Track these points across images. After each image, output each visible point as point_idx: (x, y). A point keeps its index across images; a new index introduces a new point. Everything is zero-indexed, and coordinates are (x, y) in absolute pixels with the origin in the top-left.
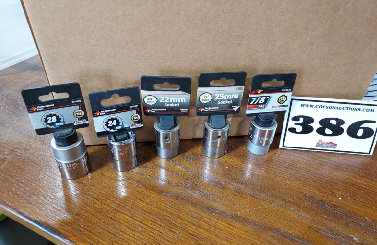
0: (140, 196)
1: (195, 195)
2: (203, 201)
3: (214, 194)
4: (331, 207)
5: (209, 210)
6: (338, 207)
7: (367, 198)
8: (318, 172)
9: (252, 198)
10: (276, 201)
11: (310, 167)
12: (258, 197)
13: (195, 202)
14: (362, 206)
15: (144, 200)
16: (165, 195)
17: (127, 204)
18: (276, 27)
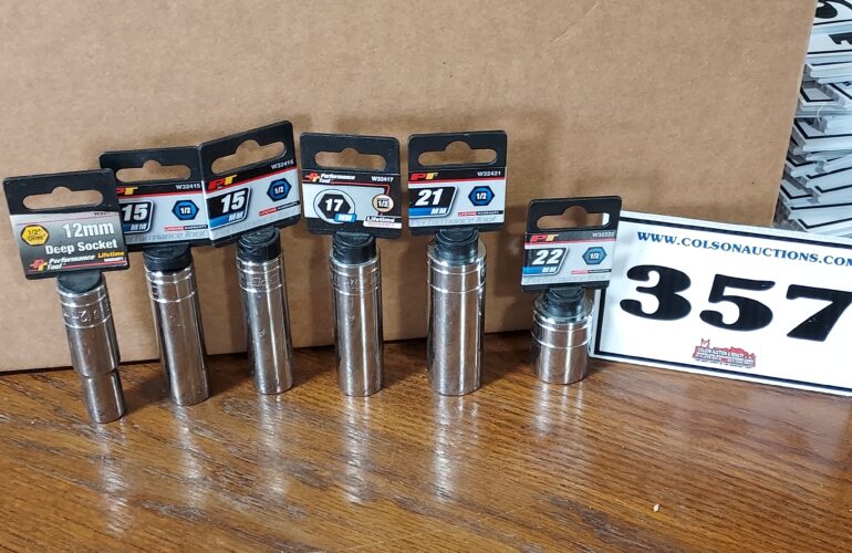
0: (77, 514)
1: (239, 506)
2: (258, 521)
3: (294, 504)
4: (622, 530)
5: (271, 544)
6: (643, 529)
7: (738, 504)
8: (618, 437)
9: (402, 511)
10: (466, 516)
11: (599, 424)
12: (419, 509)
13: (236, 525)
14: (713, 528)
15: (88, 524)
16: (150, 510)
17: (39, 534)
18: (442, 29)
